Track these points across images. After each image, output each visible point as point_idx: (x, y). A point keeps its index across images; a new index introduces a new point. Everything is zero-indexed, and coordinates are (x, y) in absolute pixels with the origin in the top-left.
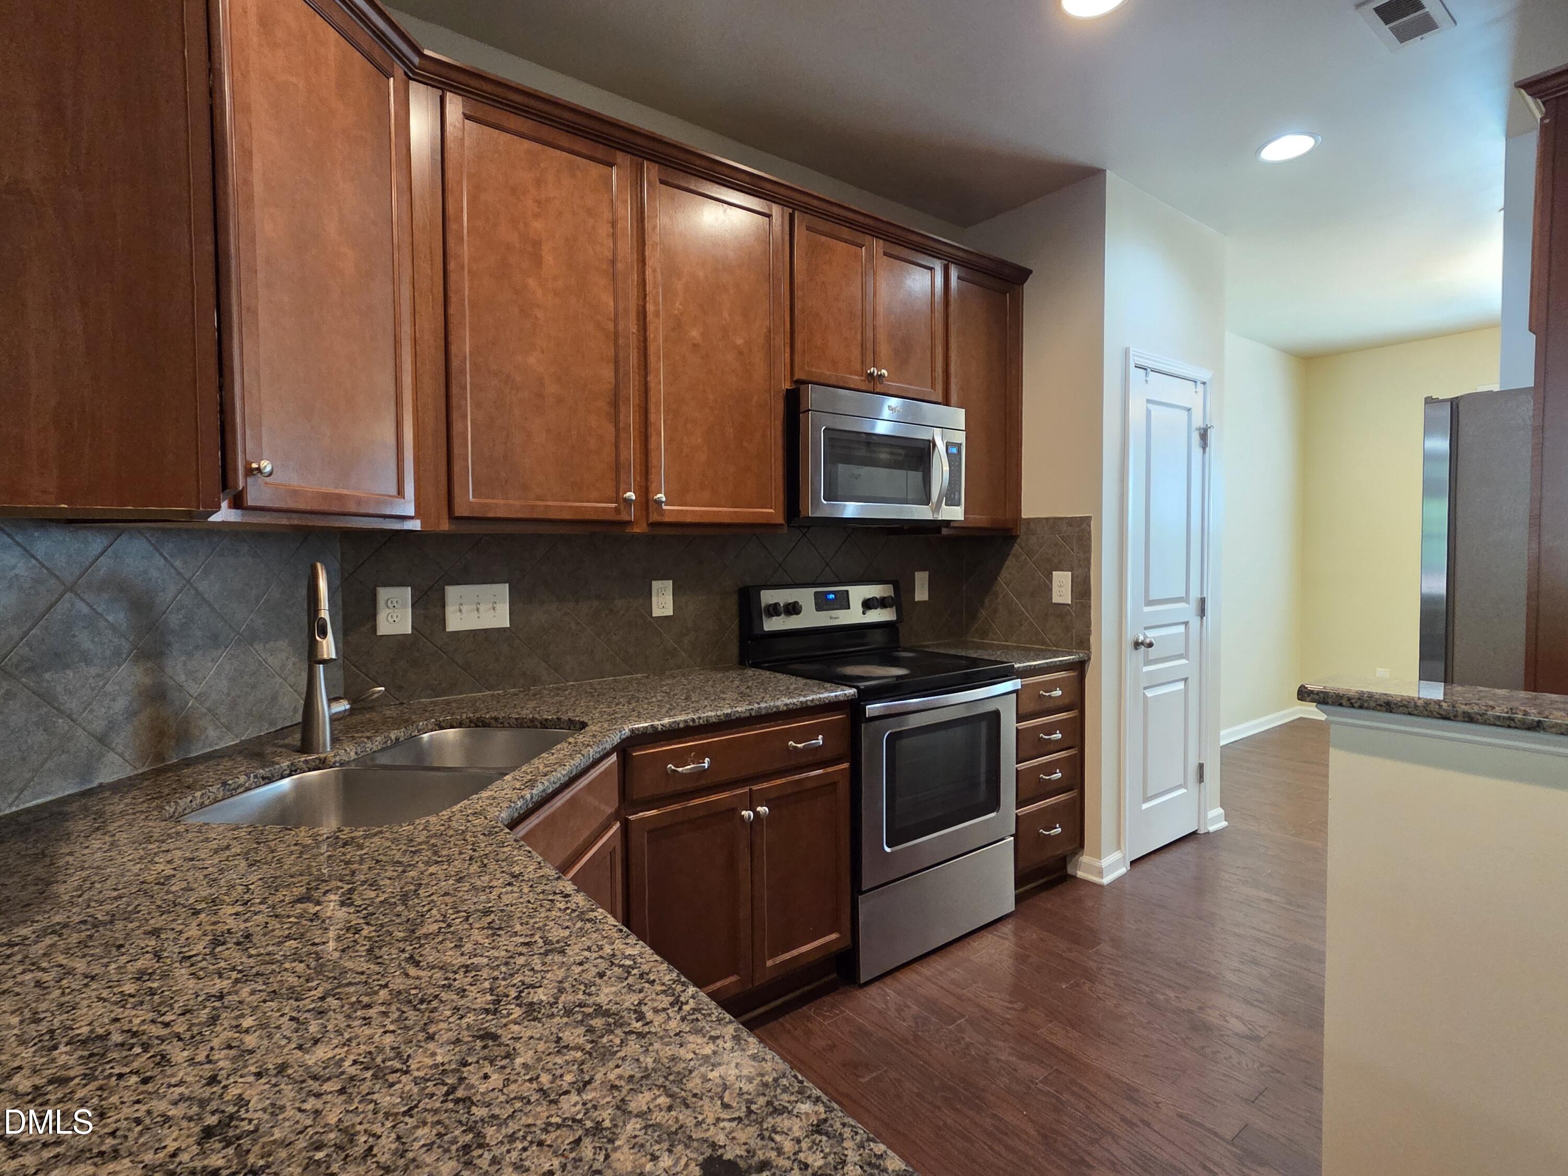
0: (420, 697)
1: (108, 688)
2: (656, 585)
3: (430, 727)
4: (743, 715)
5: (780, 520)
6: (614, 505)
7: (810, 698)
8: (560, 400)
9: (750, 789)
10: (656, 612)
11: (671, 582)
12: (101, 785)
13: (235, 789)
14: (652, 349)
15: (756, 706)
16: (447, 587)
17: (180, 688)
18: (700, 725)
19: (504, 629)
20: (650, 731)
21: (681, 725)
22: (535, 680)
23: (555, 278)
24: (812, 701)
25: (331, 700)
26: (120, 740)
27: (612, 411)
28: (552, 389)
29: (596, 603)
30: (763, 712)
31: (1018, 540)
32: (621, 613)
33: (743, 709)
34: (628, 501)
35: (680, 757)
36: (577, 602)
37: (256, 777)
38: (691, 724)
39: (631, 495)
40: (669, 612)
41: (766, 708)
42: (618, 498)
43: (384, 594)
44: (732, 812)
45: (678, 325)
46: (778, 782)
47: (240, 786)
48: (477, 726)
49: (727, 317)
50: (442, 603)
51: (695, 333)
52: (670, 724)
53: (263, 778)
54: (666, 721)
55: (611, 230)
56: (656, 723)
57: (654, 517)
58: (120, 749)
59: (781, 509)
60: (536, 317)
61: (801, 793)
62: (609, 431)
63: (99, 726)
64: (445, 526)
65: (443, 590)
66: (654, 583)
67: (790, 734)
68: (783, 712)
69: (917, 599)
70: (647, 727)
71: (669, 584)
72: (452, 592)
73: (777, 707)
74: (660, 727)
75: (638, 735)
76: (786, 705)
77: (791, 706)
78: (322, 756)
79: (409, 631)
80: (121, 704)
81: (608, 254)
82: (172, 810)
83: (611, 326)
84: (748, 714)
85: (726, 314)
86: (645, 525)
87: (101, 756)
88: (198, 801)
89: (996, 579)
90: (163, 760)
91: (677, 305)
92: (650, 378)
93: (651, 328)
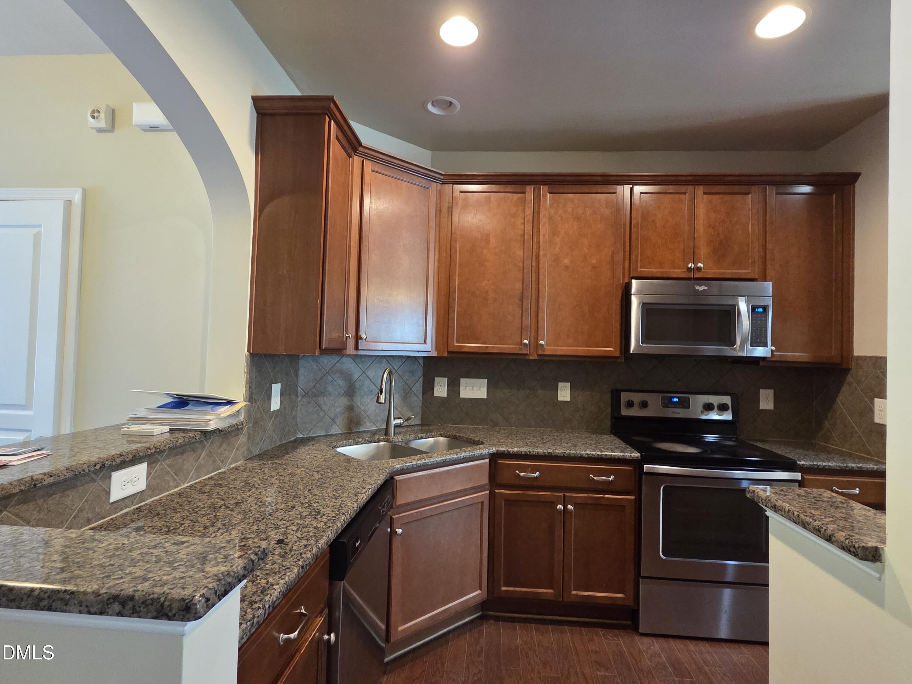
0: (448, 424)
1: (336, 404)
2: (560, 384)
3: (438, 435)
4: (559, 455)
5: (617, 354)
6: (518, 346)
7: (605, 453)
8: (495, 300)
9: (564, 495)
10: (560, 398)
11: (569, 384)
12: (331, 434)
13: (358, 443)
14: (541, 272)
15: (568, 451)
16: (461, 379)
17: (358, 407)
18: (534, 455)
19: (484, 399)
20: (506, 452)
21: (523, 453)
22: (497, 424)
23: (495, 248)
24: (606, 455)
25: (395, 419)
26: (339, 420)
27: (520, 303)
28: (491, 295)
29: (528, 391)
30: (572, 455)
31: (851, 372)
32: (541, 397)
33: (560, 452)
34: (525, 344)
35: (523, 469)
36: (518, 390)
37: (365, 440)
38: (528, 453)
39: (526, 341)
40: (568, 398)
41: (574, 453)
42: (521, 343)
43: (437, 380)
44: (553, 504)
45: (557, 259)
46: (582, 495)
47: (359, 442)
48: (454, 438)
49: (586, 250)
50: (459, 386)
51: (566, 261)
52: (517, 452)
53: (368, 441)
54: (516, 450)
55: (523, 221)
56: (510, 449)
57: (540, 352)
58: (338, 424)
59: (618, 349)
60: (486, 266)
61: (597, 505)
62: (518, 311)
63: (332, 416)
64: (446, 355)
65: (460, 380)
66: (559, 383)
67: (592, 471)
68: (584, 458)
69: (761, 408)
70: (505, 451)
71: (568, 385)
72: (463, 381)
73: (582, 454)
74: (511, 452)
75: (500, 453)
76: (587, 454)
77: (591, 456)
78: (389, 438)
79: (446, 396)
80: (339, 410)
81: (521, 232)
82: (335, 445)
83: (521, 264)
84: (562, 455)
85: (585, 250)
86: (536, 355)
87: (332, 426)
88: (345, 444)
89: (835, 400)
90: (351, 430)
91: (557, 249)
92: (540, 286)
93: (541, 262)
